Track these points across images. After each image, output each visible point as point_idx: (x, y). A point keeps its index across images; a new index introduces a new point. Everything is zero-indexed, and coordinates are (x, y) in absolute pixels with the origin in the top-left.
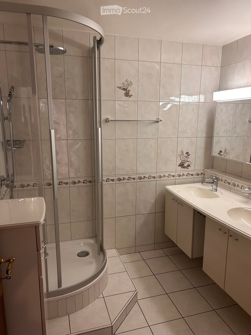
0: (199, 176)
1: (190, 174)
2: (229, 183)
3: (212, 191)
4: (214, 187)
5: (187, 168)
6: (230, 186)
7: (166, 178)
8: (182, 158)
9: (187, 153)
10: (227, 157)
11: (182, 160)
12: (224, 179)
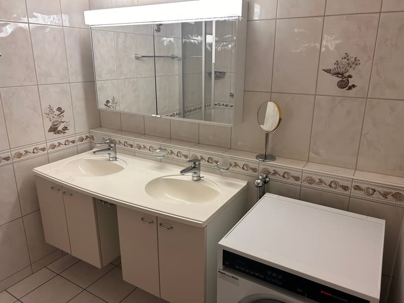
0: (84, 142)
1: (70, 140)
2: (132, 146)
3: (110, 160)
4: (113, 155)
5: (64, 133)
6: (133, 149)
7: (30, 155)
8: (52, 118)
9: (59, 109)
10: (117, 108)
11: (52, 121)
12: (123, 141)
